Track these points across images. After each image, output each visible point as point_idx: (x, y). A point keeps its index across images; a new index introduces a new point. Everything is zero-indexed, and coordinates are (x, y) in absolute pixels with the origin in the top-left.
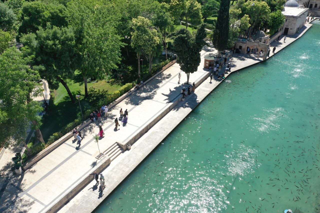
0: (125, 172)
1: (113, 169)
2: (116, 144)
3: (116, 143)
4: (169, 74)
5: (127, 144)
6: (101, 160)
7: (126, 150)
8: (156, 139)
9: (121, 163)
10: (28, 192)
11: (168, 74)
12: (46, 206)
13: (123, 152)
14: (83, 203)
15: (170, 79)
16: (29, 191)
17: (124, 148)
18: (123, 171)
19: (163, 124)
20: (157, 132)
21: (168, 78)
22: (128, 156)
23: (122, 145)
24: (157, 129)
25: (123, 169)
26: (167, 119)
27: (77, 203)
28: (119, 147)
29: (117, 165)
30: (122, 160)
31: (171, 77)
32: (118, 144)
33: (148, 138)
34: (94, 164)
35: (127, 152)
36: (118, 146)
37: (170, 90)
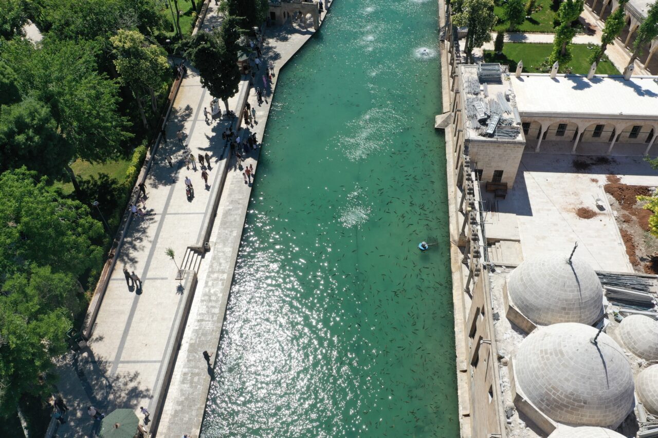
0: (224, 280)
1: (207, 283)
2: (189, 250)
3: (188, 248)
4: (186, 106)
5: (204, 244)
6: (187, 279)
7: (205, 253)
8: (235, 220)
9: (212, 272)
10: (122, 359)
11: (184, 107)
12: (162, 362)
13: (203, 257)
14: (200, 338)
15: (193, 115)
16: (122, 357)
17: (202, 250)
18: (221, 280)
19: (230, 195)
20: (230, 210)
21: (189, 115)
22: (214, 258)
23: (199, 248)
24: (228, 206)
25: (220, 277)
26: (231, 184)
27: (193, 342)
28: (195, 253)
29: (208, 276)
30: (210, 267)
31: (194, 112)
32: (192, 249)
33: (223, 223)
34: (180, 289)
35: (208, 255)
36: (192, 252)
37: (208, 137)
